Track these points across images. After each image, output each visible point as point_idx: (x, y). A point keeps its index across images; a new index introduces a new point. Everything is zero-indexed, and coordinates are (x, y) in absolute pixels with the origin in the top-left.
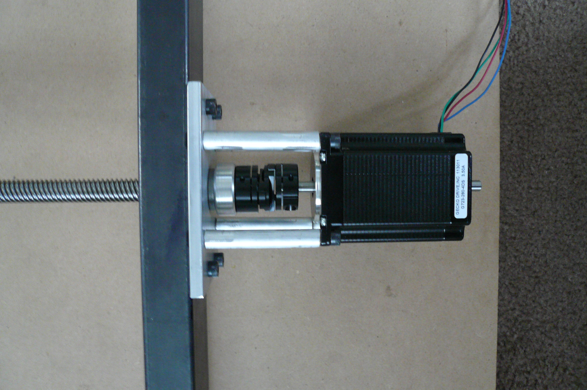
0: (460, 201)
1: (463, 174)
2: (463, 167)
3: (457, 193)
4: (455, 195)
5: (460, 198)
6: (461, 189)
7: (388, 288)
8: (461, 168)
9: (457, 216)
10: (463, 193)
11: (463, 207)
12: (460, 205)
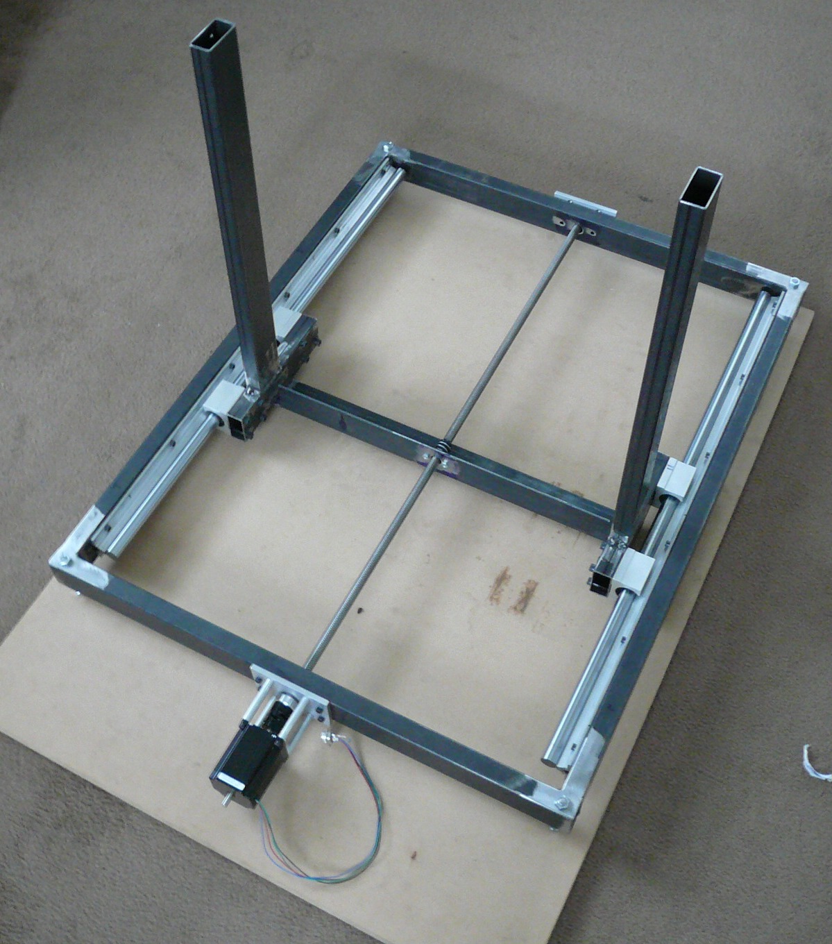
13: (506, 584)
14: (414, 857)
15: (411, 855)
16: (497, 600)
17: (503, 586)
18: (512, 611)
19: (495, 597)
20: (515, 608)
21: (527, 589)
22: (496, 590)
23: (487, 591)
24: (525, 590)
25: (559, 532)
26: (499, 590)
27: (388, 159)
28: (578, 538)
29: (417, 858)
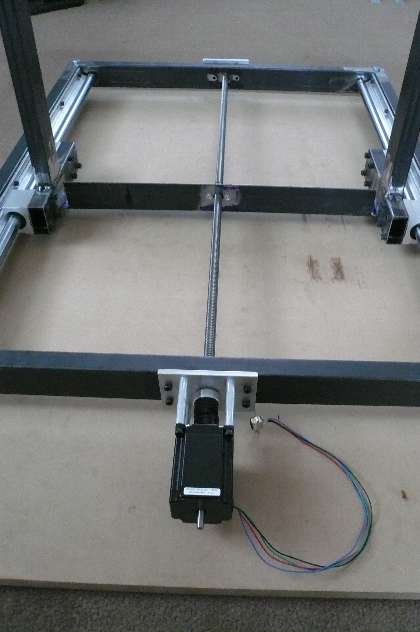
0: (194, 491)
1: (209, 493)
2: (213, 493)
3: (198, 489)
4: (197, 488)
5: (195, 491)
6: (201, 491)
7: (135, 507)
8: (212, 492)
9: (185, 489)
10: (198, 492)
11: (190, 492)
12: (191, 491)
13: (318, 265)
14: (405, 497)
15: (401, 497)
16: (319, 277)
17: (316, 268)
18: (336, 280)
19: (316, 276)
20: (336, 278)
21: (335, 264)
22: (312, 271)
23: (308, 275)
24: (333, 265)
25: (329, 226)
26: (315, 271)
27: (79, 69)
28: (344, 226)
29: (408, 496)
